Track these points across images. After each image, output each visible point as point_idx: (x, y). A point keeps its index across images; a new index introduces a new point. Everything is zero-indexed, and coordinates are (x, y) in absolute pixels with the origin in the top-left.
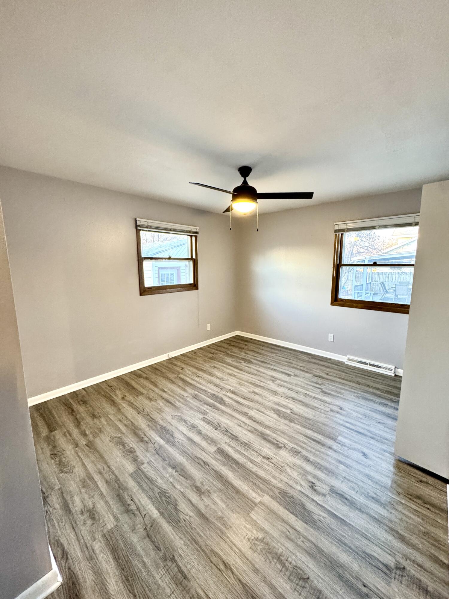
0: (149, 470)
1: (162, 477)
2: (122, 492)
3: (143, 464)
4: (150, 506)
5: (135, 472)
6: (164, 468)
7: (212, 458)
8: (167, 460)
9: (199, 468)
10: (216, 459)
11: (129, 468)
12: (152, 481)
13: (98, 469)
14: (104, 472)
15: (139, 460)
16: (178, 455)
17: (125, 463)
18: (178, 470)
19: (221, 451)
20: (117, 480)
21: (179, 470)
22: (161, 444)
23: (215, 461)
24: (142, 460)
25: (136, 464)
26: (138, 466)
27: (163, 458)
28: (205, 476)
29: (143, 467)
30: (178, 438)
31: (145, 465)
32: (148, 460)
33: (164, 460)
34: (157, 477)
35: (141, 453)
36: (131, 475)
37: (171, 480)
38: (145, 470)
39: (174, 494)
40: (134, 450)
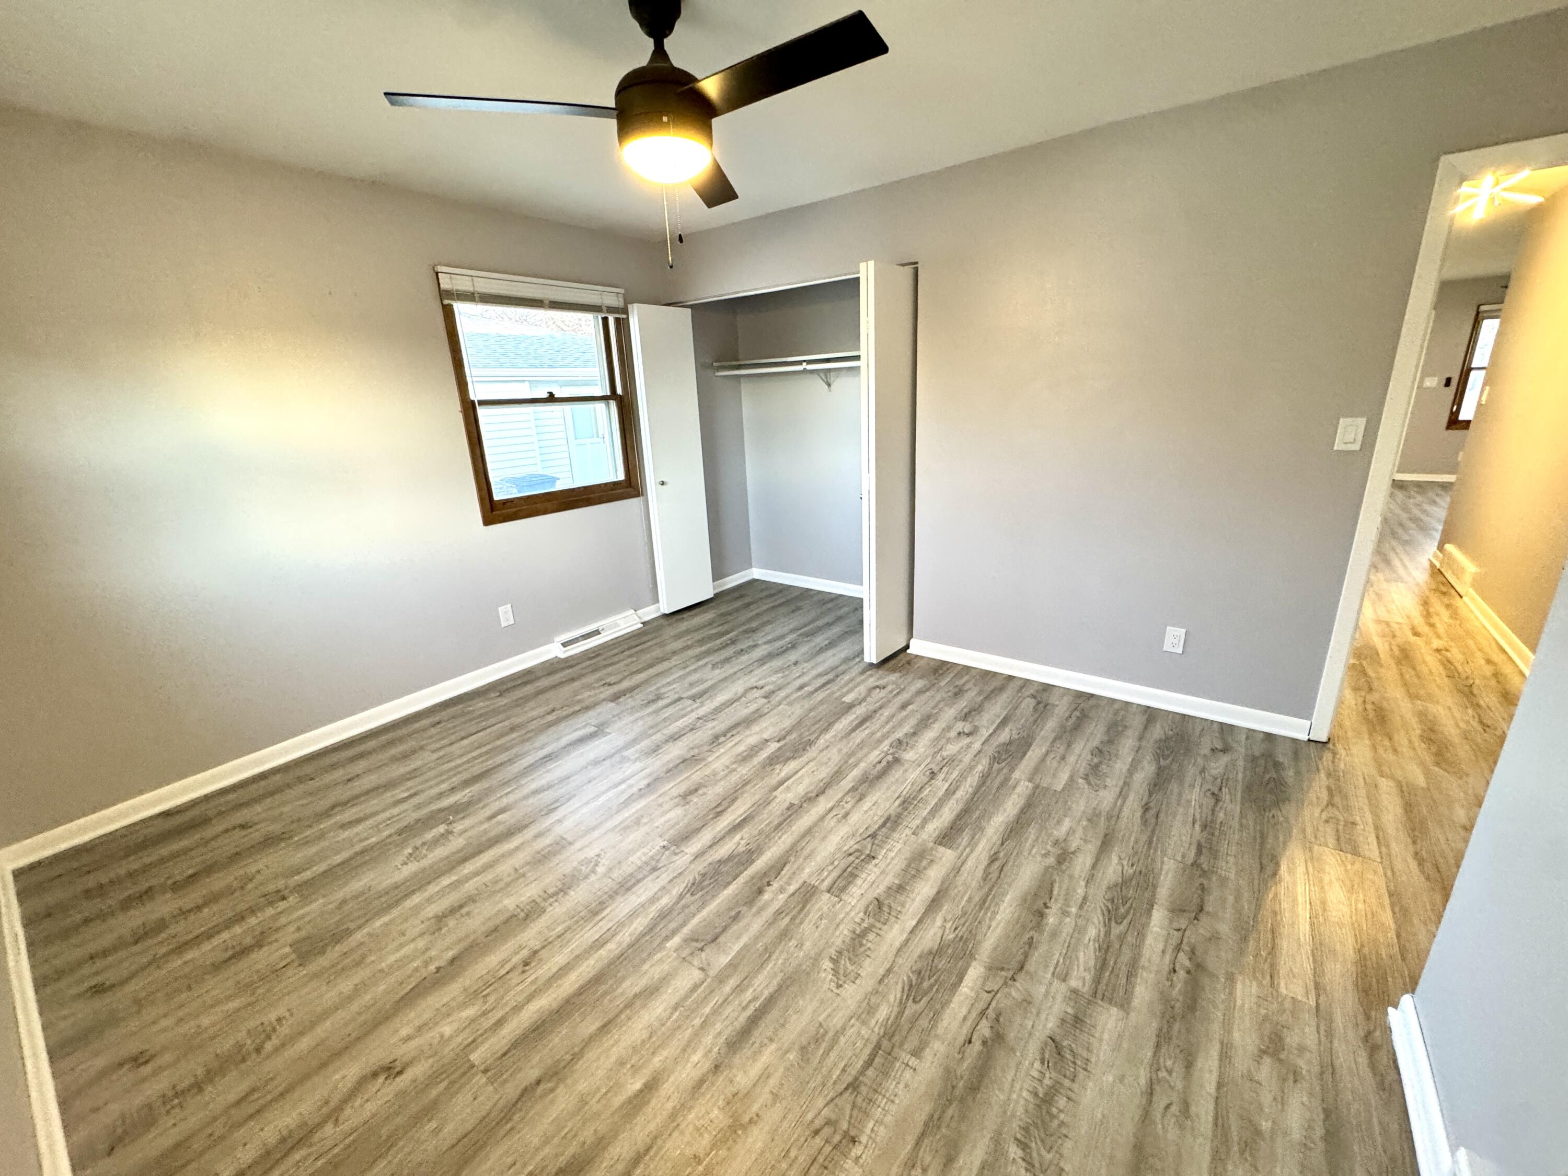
0: (1082, 968)
1: (1079, 930)
2: (1178, 1005)
3: (1075, 991)
4: (1156, 929)
5: (1111, 1001)
6: (1054, 934)
7: (972, 851)
8: (1028, 936)
9: (1013, 866)
10: (972, 844)
11: (1111, 1024)
12: (1105, 949)
13: (1182, 1127)
14: (1175, 1097)
15: (1070, 1010)
16: (998, 917)
17: (1105, 1047)
18: (1042, 906)
19: (947, 838)
20: (1162, 1038)
21: (1040, 903)
22: (982, 970)
23: (976, 844)
24: (1067, 999)
25: (1089, 1011)
26: (1089, 1002)
27: (1027, 947)
28: (1026, 854)
29: (1084, 985)
30: (940, 935)
31: (1074, 983)
32: (1056, 983)
33: (1030, 943)
34: (1086, 941)
35: (1043, 1017)
36: (1125, 1005)
37: (1074, 910)
38: (1088, 977)
39: (1099, 894)
40: (1046, 1044)
